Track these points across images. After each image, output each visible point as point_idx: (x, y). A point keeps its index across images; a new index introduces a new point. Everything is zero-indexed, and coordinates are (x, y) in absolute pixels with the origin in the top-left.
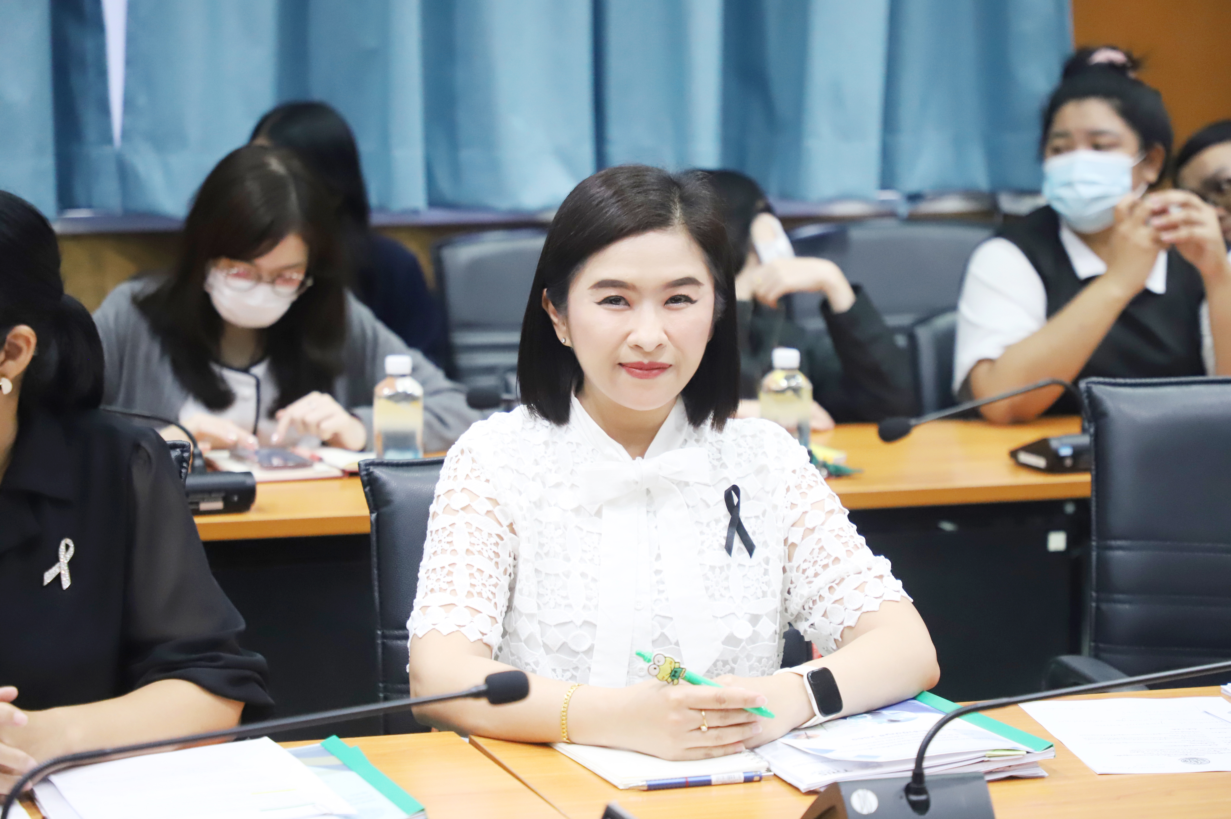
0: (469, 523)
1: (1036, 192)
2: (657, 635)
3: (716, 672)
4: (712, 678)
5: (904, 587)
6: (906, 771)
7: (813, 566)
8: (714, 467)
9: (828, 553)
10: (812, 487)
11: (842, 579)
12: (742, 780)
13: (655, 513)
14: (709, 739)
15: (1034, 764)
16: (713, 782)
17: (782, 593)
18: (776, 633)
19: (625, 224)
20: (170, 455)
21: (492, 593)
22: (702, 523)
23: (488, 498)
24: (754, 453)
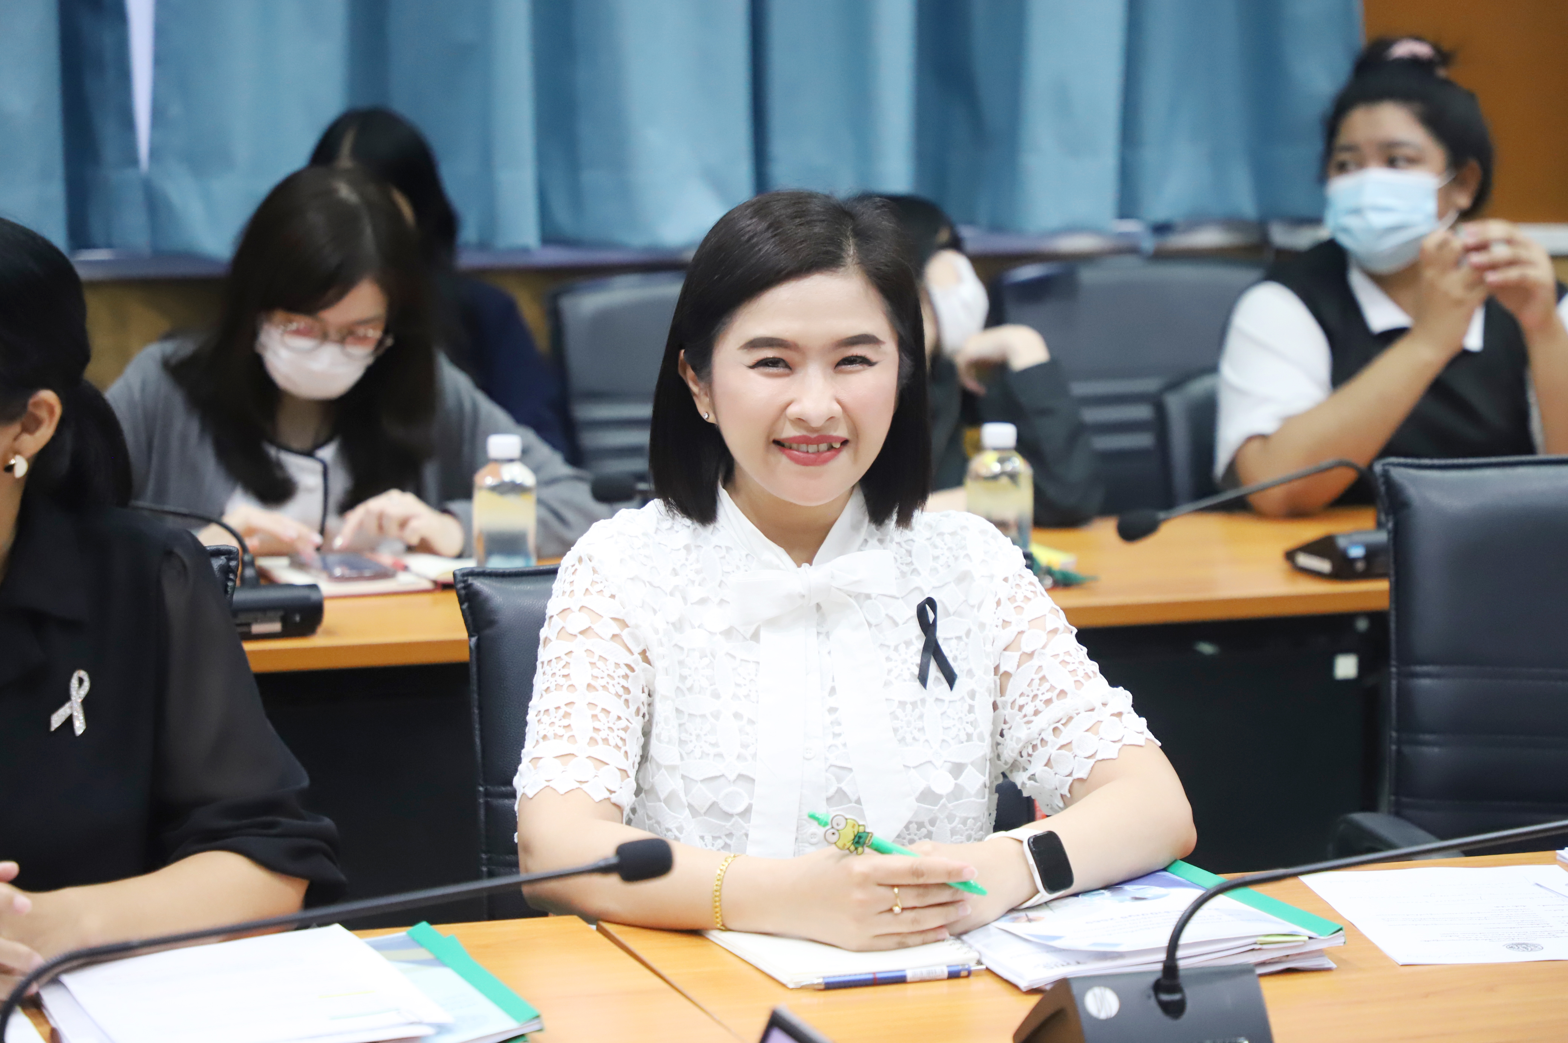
0: (590, 650)
1: (1316, 221)
2: (832, 791)
3: (908, 837)
4: (903, 845)
5: (1150, 727)
6: (1155, 963)
7: (1032, 701)
8: (903, 574)
9: (1051, 684)
10: (1029, 599)
11: (1070, 719)
12: (946, 975)
13: (827, 634)
14: (904, 923)
15: (1319, 953)
16: (909, 978)
17: (992, 735)
18: (985, 787)
19: (784, 264)
20: (211, 566)
21: (621, 738)
22: (888, 647)
23: (615, 619)
24: (954, 556)
